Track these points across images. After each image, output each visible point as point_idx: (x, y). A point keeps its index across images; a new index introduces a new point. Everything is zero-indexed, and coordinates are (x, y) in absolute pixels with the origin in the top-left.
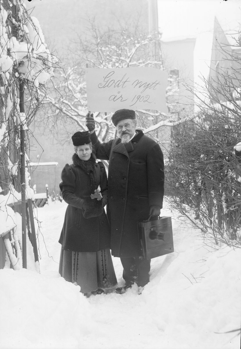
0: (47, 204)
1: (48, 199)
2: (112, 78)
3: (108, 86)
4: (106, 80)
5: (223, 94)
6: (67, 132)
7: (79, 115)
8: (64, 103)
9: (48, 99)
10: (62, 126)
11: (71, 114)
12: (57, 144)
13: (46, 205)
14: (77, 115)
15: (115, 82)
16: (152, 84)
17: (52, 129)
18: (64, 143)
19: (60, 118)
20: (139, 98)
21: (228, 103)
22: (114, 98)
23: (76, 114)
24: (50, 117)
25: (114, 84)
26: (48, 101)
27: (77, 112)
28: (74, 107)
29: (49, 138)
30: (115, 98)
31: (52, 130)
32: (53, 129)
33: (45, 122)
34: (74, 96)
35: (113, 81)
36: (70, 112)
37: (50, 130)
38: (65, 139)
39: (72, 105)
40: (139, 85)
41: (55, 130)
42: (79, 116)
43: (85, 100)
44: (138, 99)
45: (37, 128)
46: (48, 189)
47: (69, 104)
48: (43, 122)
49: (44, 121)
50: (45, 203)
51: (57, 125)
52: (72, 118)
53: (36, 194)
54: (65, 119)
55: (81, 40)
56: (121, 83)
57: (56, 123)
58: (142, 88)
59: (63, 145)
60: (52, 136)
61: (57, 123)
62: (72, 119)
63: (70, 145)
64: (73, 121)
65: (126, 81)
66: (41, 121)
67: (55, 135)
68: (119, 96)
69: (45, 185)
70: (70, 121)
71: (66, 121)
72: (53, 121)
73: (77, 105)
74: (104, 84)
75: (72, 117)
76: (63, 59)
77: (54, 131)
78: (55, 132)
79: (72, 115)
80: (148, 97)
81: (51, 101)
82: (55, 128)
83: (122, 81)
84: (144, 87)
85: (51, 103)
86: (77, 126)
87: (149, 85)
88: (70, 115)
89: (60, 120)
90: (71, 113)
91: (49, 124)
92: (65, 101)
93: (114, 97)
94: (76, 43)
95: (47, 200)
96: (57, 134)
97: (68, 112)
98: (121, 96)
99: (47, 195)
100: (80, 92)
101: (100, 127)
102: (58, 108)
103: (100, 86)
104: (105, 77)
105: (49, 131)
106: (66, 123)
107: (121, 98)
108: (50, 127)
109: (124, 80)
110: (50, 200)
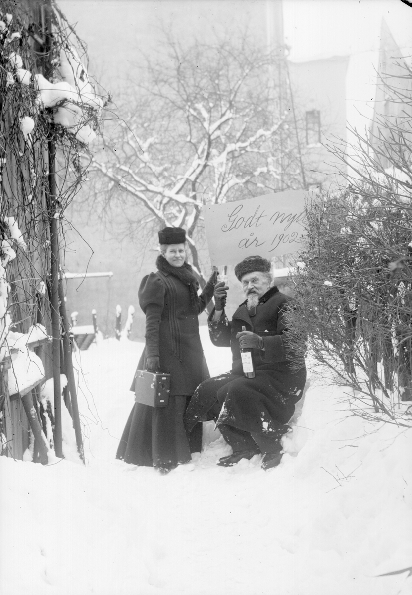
0: (95, 342)
1: (96, 334)
2: (240, 215)
3: (235, 227)
4: (232, 218)
5: (388, 156)
6: (128, 219)
7: (147, 190)
8: (121, 169)
9: (94, 164)
10: (119, 210)
11: (134, 189)
12: (110, 240)
13: (92, 345)
14: (144, 191)
15: (245, 220)
16: (300, 215)
17: (102, 214)
18: (123, 239)
19: (116, 196)
20: (281, 238)
21: (397, 170)
22: (246, 244)
23: (143, 188)
24: (98, 195)
25: (244, 223)
26: (95, 167)
27: (144, 186)
28: (139, 177)
29: (97, 230)
30: (247, 242)
31: (102, 217)
32: (104, 214)
33: (91, 204)
34: (140, 159)
35: (242, 219)
36: (132, 185)
37: (99, 217)
38: (124, 232)
39: (135, 174)
40: (280, 219)
41: (107, 216)
42: (148, 192)
43: (158, 163)
44: (281, 240)
45: (76, 214)
46: (95, 317)
47: (131, 171)
48: (86, 202)
49: (89, 201)
50: (91, 341)
51: (110, 208)
52: (136, 196)
53: (76, 326)
54: (124, 197)
55: (149, 62)
56: (254, 220)
57: (109, 205)
58: (285, 223)
59: (122, 241)
60: (102, 227)
61: (111, 204)
62: (135, 198)
63: (133, 241)
64: (138, 200)
65: (260, 217)
66: (83, 202)
67: (108, 225)
68: (252, 239)
69: (91, 311)
70: (133, 200)
71: (126, 201)
72: (103, 201)
73: (144, 173)
74: (229, 225)
75: (137, 193)
76: (119, 94)
77: (105, 218)
78: (107, 220)
79: (136, 191)
80: (296, 234)
81: (99, 167)
82: (107, 213)
83: (255, 217)
84: (288, 221)
85: (101, 170)
86: (145, 209)
87: (295, 217)
88: (133, 191)
89: (116, 200)
90: (134, 187)
91: (96, 207)
92: (123, 167)
93: (245, 241)
94: (140, 68)
95: (93, 337)
96: (111, 222)
97: (129, 185)
98: (255, 240)
99: (95, 328)
100: (149, 152)
101: (184, 211)
102: (111, 179)
103: (224, 229)
104: (230, 215)
105: (97, 217)
106: (126, 204)
107: (255, 242)
108: (99, 210)
109: (258, 215)
110: (99, 336)
